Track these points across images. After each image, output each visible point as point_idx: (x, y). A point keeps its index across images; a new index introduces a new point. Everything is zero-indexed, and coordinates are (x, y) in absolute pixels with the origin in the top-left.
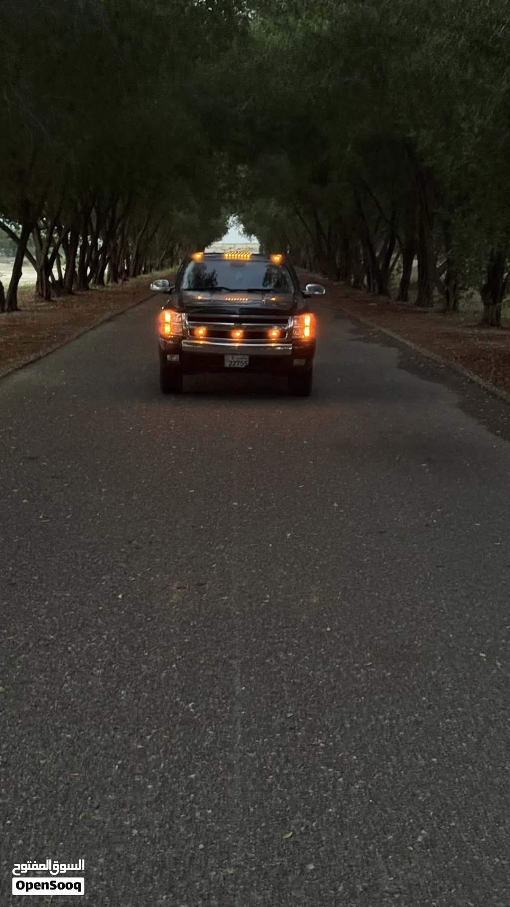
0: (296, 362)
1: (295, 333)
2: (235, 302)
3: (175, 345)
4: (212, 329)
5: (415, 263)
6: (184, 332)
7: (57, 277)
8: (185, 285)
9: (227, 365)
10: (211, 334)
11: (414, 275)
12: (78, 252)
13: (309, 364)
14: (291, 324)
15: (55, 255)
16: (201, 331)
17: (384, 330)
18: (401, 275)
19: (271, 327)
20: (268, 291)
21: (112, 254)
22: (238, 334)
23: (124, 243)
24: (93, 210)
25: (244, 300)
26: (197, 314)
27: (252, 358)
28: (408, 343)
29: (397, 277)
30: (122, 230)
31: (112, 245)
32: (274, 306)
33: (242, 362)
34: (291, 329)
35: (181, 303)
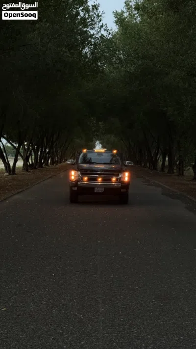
0: (122, 190)
1: (122, 179)
2: (98, 168)
3: (76, 183)
4: (90, 178)
5: (167, 159)
6: (79, 179)
7: (31, 163)
8: (80, 162)
9: (95, 191)
10: (89, 180)
11: (167, 163)
12: (39, 154)
13: (127, 191)
14: (120, 176)
15: (31, 154)
16: (86, 178)
17: (155, 181)
18: (162, 162)
19: (112, 177)
20: (111, 164)
21: (52, 155)
22: (100, 179)
23: (57, 151)
24: (45, 138)
25: (102, 167)
26: (84, 172)
27: (105, 189)
28: (165, 186)
29: (160, 163)
30: (56, 145)
31: (52, 151)
32: (114, 169)
33: (101, 190)
34: (121, 178)
35: (78, 168)
